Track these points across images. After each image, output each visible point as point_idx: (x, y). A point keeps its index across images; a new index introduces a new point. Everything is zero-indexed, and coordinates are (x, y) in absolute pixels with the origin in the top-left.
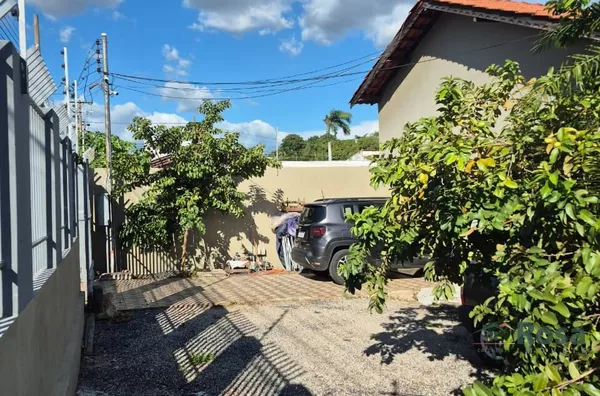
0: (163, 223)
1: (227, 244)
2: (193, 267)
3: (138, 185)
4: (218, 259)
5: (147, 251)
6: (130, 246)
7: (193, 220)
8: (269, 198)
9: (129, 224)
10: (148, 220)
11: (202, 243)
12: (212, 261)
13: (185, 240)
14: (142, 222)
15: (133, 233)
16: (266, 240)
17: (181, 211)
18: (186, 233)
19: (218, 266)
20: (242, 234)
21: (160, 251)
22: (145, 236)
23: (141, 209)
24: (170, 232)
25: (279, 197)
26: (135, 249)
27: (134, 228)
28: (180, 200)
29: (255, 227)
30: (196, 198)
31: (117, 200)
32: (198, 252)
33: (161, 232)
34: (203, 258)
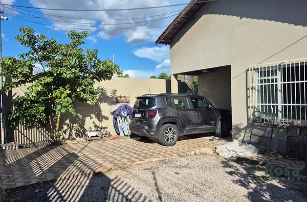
0: (42, 109)
1: (84, 121)
2: (61, 137)
3: (24, 82)
4: (78, 131)
5: (29, 128)
6: (17, 125)
7: (66, 107)
8: (109, 94)
9: (16, 110)
10: (30, 108)
11: (68, 122)
12: (74, 132)
13: (58, 120)
14: (26, 109)
15: (19, 116)
16: (107, 119)
17: (57, 101)
18: (59, 116)
19: (77, 135)
20: (93, 116)
21: (39, 128)
22: (28, 118)
23: (25, 100)
24: (47, 115)
25: (114, 94)
26: (21, 127)
27: (20, 113)
28: (56, 93)
29: (100, 111)
30: (68, 92)
31: (7, 94)
32: (65, 127)
33: (40, 115)
34: (69, 131)
